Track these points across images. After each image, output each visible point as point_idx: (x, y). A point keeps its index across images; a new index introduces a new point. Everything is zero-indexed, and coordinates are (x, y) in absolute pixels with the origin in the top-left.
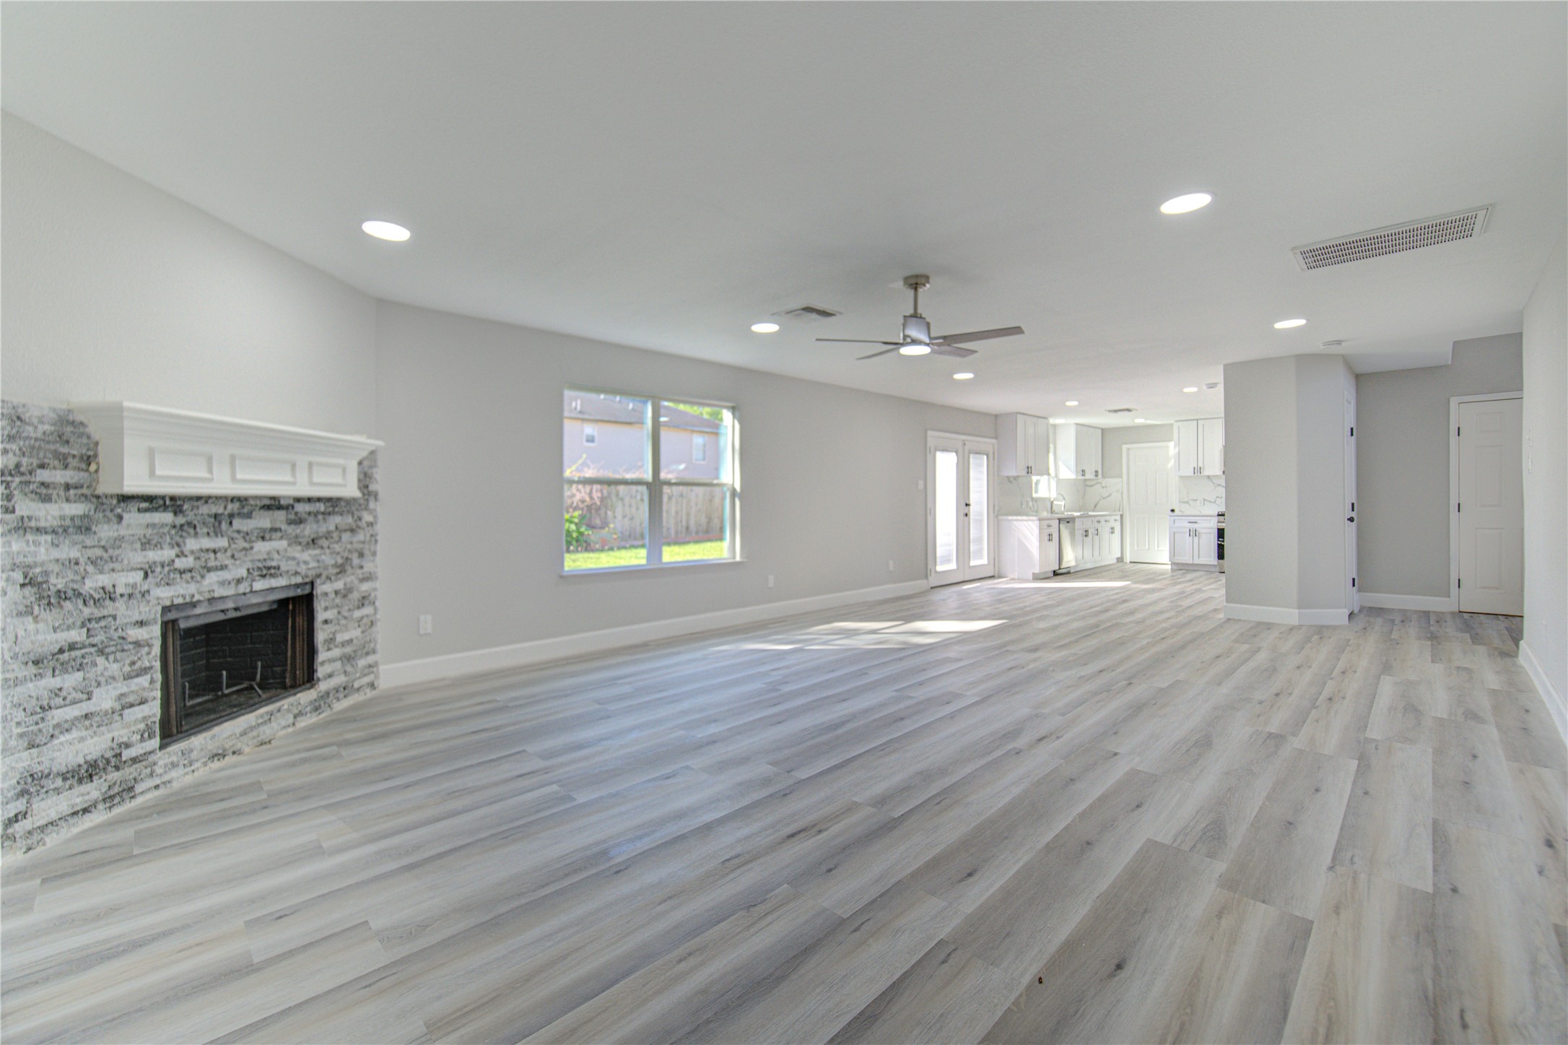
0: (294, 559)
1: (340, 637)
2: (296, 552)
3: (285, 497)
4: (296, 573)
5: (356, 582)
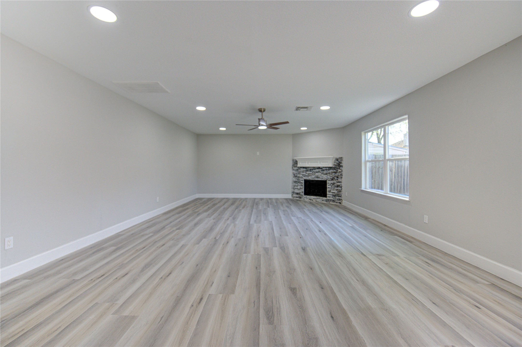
0: (322, 176)
1: (332, 191)
2: (323, 175)
3: (321, 167)
4: (322, 179)
5: (336, 182)
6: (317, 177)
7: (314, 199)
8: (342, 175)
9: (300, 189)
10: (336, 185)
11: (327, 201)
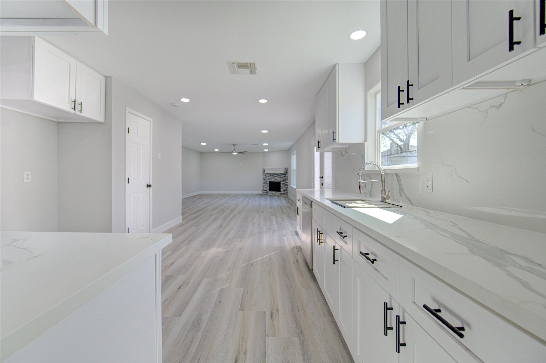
1: (283, 188)
2: (278, 178)
3: (278, 173)
4: (278, 180)
6: (276, 180)
7: (274, 193)
8: (288, 178)
9: (267, 187)
10: (285, 184)
11: (281, 194)
